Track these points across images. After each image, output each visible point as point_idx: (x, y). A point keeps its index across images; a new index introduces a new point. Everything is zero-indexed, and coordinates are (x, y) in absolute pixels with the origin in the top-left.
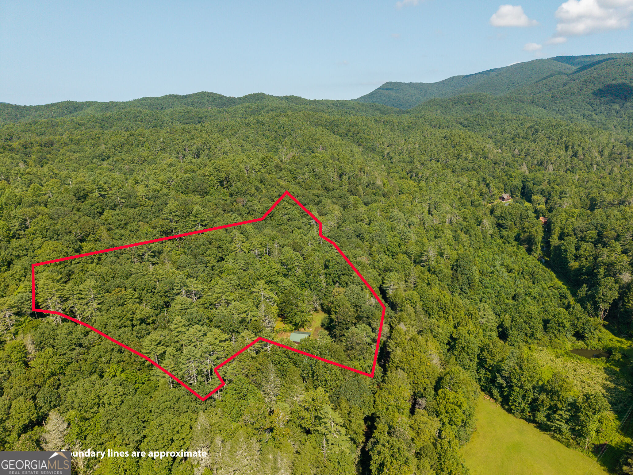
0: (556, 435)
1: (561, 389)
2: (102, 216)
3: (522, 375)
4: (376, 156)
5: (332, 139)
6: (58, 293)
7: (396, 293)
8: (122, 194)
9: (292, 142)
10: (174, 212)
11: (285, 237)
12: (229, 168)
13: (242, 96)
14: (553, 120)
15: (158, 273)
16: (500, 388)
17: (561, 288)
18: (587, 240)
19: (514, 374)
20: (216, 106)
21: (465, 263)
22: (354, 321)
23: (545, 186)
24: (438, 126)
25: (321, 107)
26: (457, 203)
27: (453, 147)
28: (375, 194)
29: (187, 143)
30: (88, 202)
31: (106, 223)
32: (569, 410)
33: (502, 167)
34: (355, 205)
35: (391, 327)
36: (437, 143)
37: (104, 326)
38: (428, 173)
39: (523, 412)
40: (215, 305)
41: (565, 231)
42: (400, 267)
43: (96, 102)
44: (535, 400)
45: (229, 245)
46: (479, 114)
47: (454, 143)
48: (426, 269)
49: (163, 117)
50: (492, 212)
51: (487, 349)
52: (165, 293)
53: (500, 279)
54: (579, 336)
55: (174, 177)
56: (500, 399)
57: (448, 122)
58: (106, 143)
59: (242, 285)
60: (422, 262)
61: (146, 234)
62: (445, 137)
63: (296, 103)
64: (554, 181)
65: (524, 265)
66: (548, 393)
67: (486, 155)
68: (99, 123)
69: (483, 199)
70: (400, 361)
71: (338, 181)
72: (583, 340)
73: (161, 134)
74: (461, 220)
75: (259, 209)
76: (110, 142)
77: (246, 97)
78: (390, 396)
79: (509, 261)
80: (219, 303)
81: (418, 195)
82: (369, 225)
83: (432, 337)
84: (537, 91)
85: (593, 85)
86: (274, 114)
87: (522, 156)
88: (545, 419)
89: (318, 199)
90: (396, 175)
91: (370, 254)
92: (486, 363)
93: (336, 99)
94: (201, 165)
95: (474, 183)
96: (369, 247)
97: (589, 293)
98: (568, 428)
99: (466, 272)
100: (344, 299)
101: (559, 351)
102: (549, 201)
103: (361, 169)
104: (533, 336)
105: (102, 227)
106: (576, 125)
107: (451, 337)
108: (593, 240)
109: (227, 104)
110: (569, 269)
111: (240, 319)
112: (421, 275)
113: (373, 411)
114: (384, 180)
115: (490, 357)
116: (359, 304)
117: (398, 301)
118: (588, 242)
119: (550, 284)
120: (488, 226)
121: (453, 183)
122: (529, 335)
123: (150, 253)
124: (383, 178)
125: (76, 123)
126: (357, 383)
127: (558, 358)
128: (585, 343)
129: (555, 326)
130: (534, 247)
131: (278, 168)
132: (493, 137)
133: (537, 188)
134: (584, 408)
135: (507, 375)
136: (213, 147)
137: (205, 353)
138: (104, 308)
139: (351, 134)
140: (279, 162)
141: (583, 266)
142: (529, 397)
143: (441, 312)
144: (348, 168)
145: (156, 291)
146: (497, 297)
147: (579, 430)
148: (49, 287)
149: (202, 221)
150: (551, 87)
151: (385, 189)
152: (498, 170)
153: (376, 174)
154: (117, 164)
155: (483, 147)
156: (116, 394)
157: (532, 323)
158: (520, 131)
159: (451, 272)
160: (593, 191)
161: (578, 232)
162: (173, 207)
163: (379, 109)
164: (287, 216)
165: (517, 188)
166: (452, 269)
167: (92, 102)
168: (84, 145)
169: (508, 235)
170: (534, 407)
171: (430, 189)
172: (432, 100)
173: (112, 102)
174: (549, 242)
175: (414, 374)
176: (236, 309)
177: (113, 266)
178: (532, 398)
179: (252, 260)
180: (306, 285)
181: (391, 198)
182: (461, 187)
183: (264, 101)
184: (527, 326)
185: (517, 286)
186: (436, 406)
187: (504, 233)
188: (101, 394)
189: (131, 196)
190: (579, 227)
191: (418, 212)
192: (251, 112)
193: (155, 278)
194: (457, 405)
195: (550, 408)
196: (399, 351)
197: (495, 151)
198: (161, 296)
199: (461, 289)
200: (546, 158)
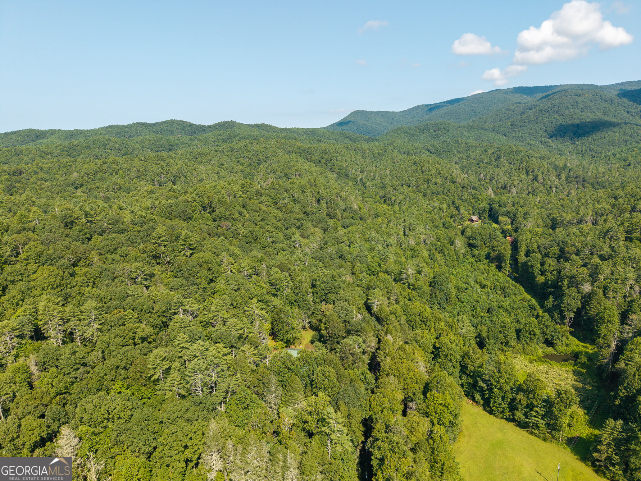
0: (533, 431)
1: (536, 388)
2: (90, 242)
3: (501, 377)
4: (349, 182)
5: (307, 165)
6: (59, 315)
7: (381, 308)
8: (109, 221)
9: (267, 169)
10: (162, 237)
11: (272, 259)
12: (212, 194)
13: (212, 124)
14: (514, 147)
15: (154, 294)
16: (482, 391)
17: (529, 301)
18: (550, 256)
19: (493, 377)
20: (186, 134)
21: (442, 280)
22: (345, 335)
23: (510, 208)
24: (407, 152)
25: (292, 135)
26: (430, 225)
27: (423, 172)
28: (352, 218)
29: (162, 171)
30: (76, 228)
31: (96, 248)
32: (544, 406)
33: (470, 191)
34: (335, 228)
35: (379, 339)
36: (408, 169)
37: (107, 346)
38: (400, 197)
39: (503, 412)
40: (212, 323)
41: (531, 248)
42: (382, 285)
43: (59, 130)
44: (514, 400)
45: (219, 267)
46: (444, 141)
47: (424, 168)
48: (406, 286)
49: (133, 145)
50: (463, 233)
51: (468, 356)
52: (163, 313)
53: (475, 294)
54: (549, 343)
55: (157, 203)
56: (482, 402)
57: (416, 149)
58: (79, 171)
59: (235, 304)
60: (401, 280)
61: (136, 259)
62: (414, 164)
63: (267, 131)
64: (518, 204)
65: (496, 281)
66: (524, 392)
67: (454, 180)
68: (66, 151)
69: (454, 221)
70: (390, 369)
71: (316, 205)
72: (553, 347)
73: (134, 162)
74: (435, 240)
75: (243, 232)
76: (83, 170)
77: (216, 124)
78: (384, 399)
79: (481, 278)
80: (215, 321)
81: (392, 217)
82: (349, 246)
83: (418, 347)
84: (498, 120)
85: (548, 114)
86: (247, 141)
87: (488, 181)
88: (524, 417)
89: (299, 223)
90: (370, 199)
91: (353, 274)
92: (467, 370)
93: (306, 127)
94: (182, 192)
95: (445, 206)
96: (351, 266)
97: (556, 303)
98: (544, 424)
99: (444, 288)
100: (333, 315)
101: (531, 357)
102: (514, 222)
103: (337, 195)
104: (507, 344)
105: (93, 252)
106: (535, 151)
107: (435, 347)
108: (556, 256)
109: (197, 132)
110: (536, 283)
111: (238, 335)
112: (402, 291)
113: (370, 413)
114: (360, 204)
115: (470, 363)
116: (347, 320)
117: (383, 315)
118: (551, 258)
119: (520, 298)
120: (460, 245)
121: (425, 206)
122: (504, 344)
123: (142, 276)
124: (359, 202)
125: (42, 152)
126: (354, 389)
127: (531, 363)
128: (555, 349)
129: (527, 334)
130: (503, 265)
131: (259, 194)
132: (459, 162)
133: (503, 210)
134: (557, 404)
135: (487, 379)
136: (189, 174)
137: (210, 365)
138: (105, 328)
139: (323, 161)
140: (259, 187)
141: (549, 280)
142: (508, 397)
143: (424, 325)
144: (325, 193)
145: (154, 311)
146: (473, 310)
147: (554, 423)
148: (51, 309)
149: (191, 245)
150: (510, 115)
151: (362, 213)
152: (466, 194)
153: (352, 198)
154: (92, 192)
155: (451, 172)
156: (125, 409)
157: (506, 332)
158: (483, 157)
159: (430, 289)
160: (553, 212)
161: (542, 249)
162: (161, 232)
163: (348, 137)
164: (271, 239)
165: (485, 210)
166: (430, 286)
167: (56, 130)
168: (55, 174)
169: (479, 254)
170: (513, 406)
171: (404, 212)
172: (399, 128)
173: (77, 130)
174: (517, 259)
175: (404, 380)
176: (234, 326)
177: (109, 289)
178: (510, 399)
179: (242, 281)
180: (295, 303)
181: (368, 222)
182: (433, 210)
183: (235, 129)
184: (502, 335)
185: (490, 300)
186: (426, 408)
187: (476, 252)
188: (111, 409)
189: (117, 222)
190: (542, 244)
191: (394, 234)
192: (223, 139)
193: (152, 299)
194: (444, 406)
195: (527, 406)
196: (388, 360)
197: (463, 176)
198: (159, 316)
199: (439, 304)
200: (509, 181)
